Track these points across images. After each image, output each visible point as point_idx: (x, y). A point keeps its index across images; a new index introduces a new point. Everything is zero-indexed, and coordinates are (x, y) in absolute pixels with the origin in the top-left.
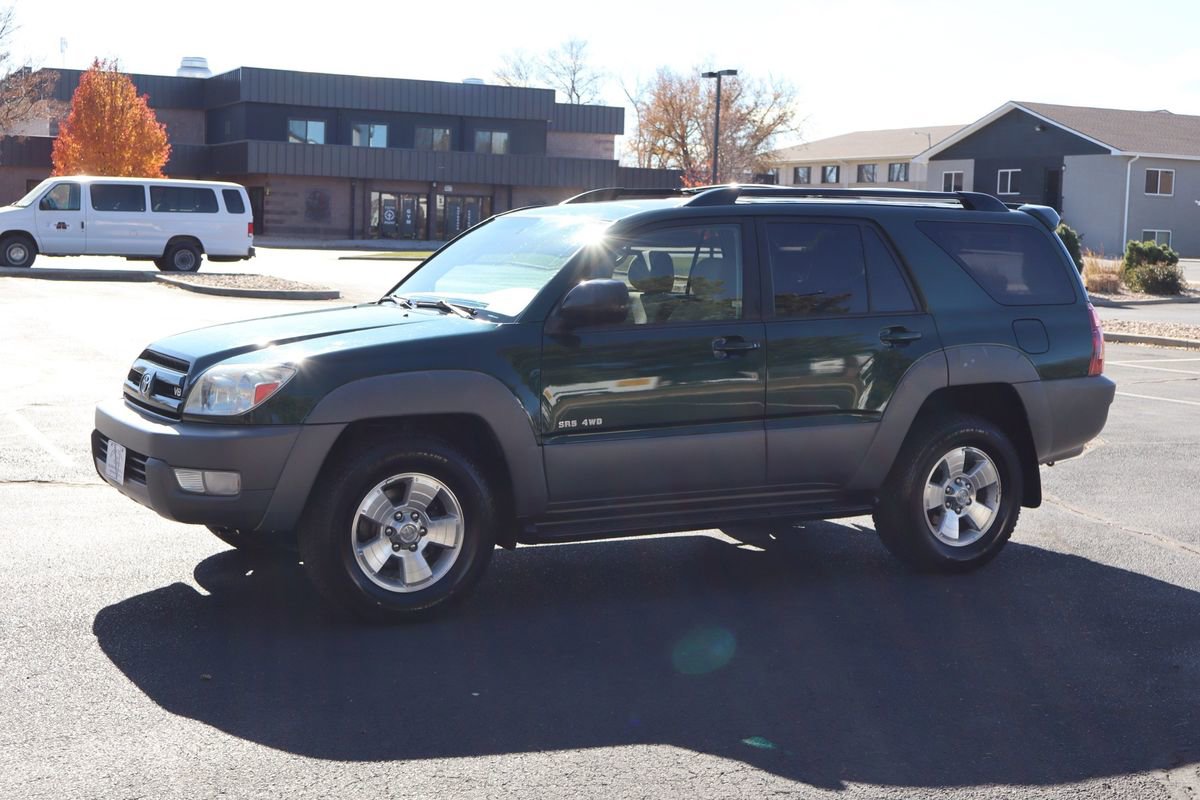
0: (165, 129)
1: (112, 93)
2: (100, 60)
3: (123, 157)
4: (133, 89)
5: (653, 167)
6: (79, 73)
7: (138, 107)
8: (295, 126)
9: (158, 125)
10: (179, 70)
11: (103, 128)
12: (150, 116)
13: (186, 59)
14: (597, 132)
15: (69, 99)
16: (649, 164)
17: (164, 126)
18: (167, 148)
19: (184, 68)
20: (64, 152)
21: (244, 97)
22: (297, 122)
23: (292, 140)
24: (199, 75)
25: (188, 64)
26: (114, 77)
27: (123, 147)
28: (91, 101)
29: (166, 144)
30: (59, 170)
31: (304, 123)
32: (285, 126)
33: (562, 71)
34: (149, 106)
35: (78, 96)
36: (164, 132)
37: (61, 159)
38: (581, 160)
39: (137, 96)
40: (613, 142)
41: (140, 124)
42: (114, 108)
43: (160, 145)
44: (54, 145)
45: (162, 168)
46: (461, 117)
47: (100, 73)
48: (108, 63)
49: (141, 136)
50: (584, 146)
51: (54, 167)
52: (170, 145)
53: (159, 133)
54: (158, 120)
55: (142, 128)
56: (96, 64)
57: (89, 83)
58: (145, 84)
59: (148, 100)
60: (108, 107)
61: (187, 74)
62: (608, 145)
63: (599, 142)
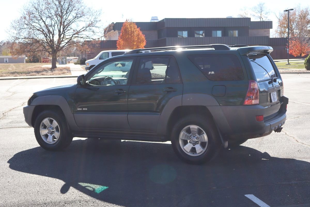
0: (145, 36)
1: (131, 27)
2: (128, 19)
3: (134, 44)
4: (136, 26)
5: (285, 37)
6: (123, 23)
7: (137, 31)
8: (179, 33)
9: (143, 35)
10: (151, 20)
11: (129, 37)
12: (141, 33)
13: (152, 17)
14: (265, 28)
15: (121, 30)
16: (284, 36)
17: (144, 35)
18: (145, 41)
19: (152, 19)
20: (119, 44)
21: (166, 26)
22: (179, 32)
23: (179, 37)
24: (156, 21)
25: (153, 18)
26: (131, 23)
27: (134, 41)
28: (126, 30)
29: (145, 40)
30: (119, 48)
31: (182, 32)
32: (177, 33)
33: (258, 12)
34: (140, 30)
35: (122, 30)
36: (144, 37)
37: (119, 45)
38: (260, 37)
39: (137, 28)
40: (269, 31)
41: (138, 35)
42: (131, 31)
43: (143, 40)
44: (117, 42)
45: (144, 46)
46: (224, 27)
47: (127, 22)
48: (130, 20)
49: (138, 38)
50: (261, 33)
51: (117, 48)
52: (146, 40)
53: (143, 37)
54: (143, 34)
55: (139, 36)
56: (127, 20)
57: (125, 26)
58: (140, 25)
59: (140, 29)
60: (130, 31)
61: (153, 21)
62: (268, 32)
63: (265, 31)
